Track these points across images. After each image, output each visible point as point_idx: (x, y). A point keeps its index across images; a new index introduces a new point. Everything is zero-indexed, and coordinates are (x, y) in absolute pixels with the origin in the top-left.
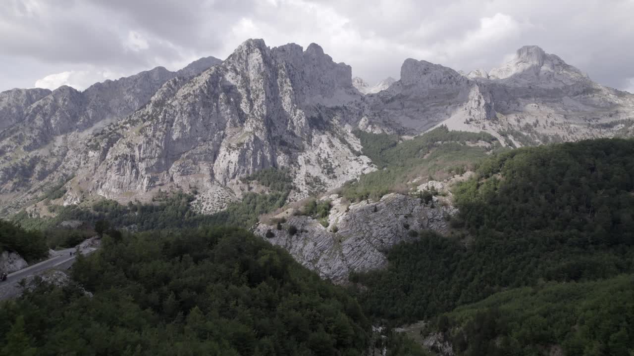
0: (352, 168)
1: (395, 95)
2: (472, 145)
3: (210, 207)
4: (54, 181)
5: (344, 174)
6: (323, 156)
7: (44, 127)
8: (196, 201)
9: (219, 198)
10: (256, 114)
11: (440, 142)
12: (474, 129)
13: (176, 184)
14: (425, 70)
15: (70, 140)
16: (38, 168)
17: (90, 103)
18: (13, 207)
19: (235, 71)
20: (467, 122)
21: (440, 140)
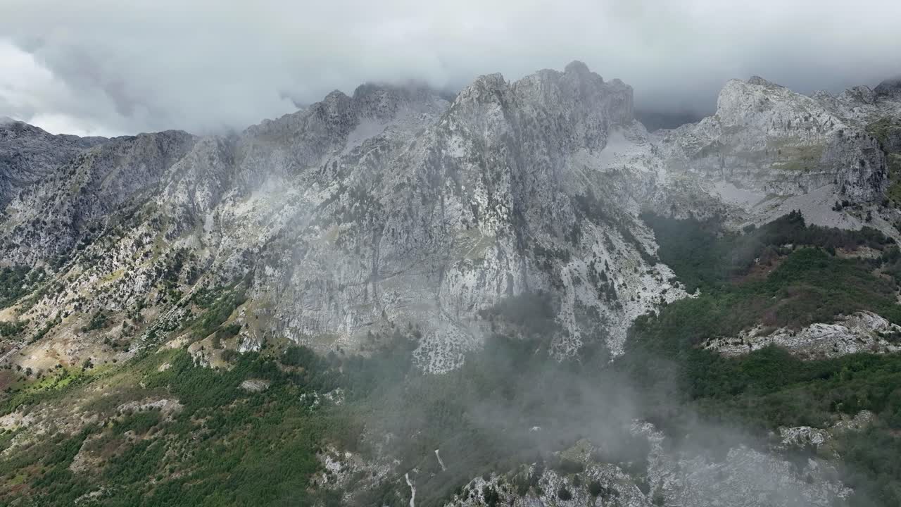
0: (645, 289)
1: (709, 143)
2: (847, 256)
3: (441, 361)
4: (209, 287)
5: (633, 300)
6: (600, 268)
7: (188, 202)
8: (419, 350)
9: (451, 344)
10: (499, 211)
11: (789, 246)
12: (849, 223)
13: (390, 321)
14: (762, 103)
15: (223, 220)
16: (187, 267)
17: (245, 161)
18: (162, 329)
19: (463, 133)
20: (838, 208)
21: (791, 243)
